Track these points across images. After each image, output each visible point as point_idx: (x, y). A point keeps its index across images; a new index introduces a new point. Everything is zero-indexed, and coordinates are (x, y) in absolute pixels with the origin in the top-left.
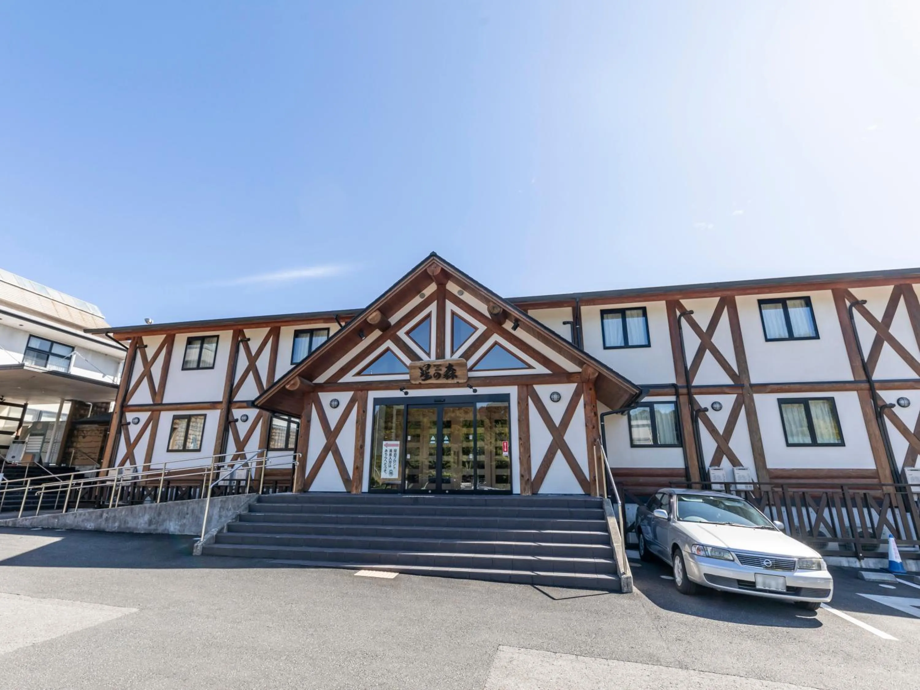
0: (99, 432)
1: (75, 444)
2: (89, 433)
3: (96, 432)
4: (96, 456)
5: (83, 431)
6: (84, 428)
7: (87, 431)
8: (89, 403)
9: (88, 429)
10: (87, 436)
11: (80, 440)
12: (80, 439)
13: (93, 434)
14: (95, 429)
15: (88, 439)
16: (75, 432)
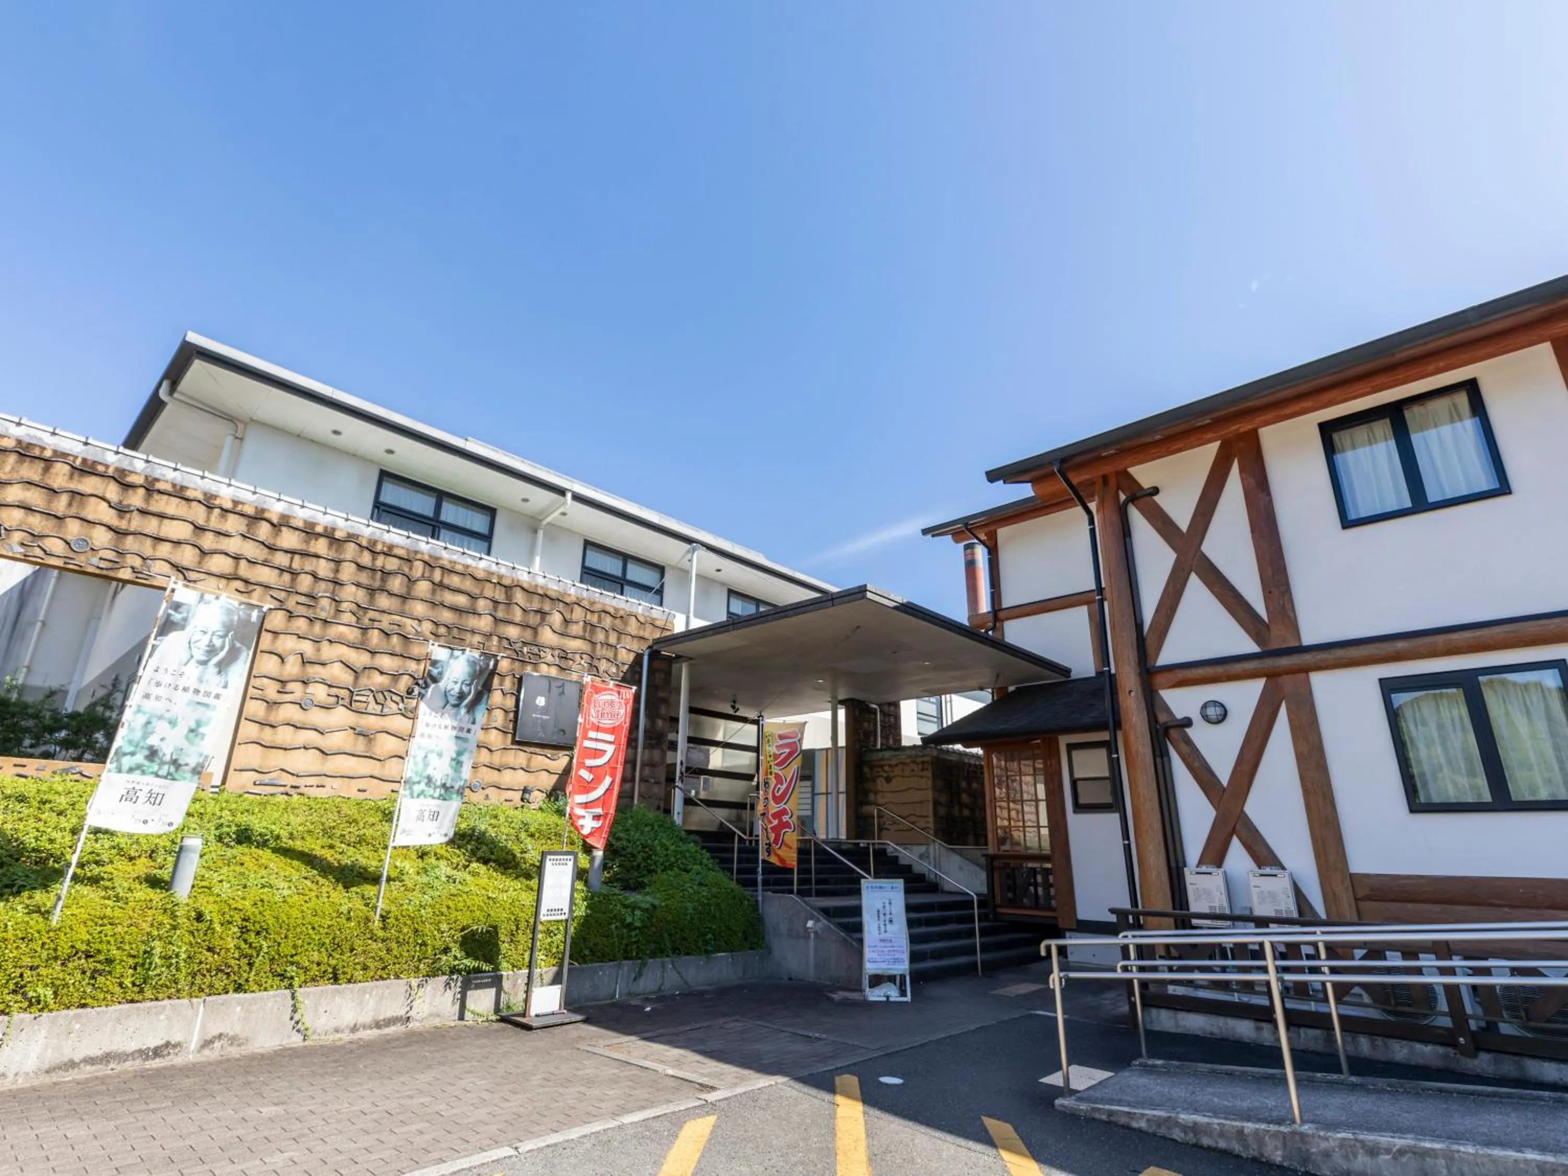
0: (920, 766)
1: (872, 797)
2: (897, 771)
3: (915, 767)
4: (928, 822)
5: (882, 766)
6: (882, 759)
7: (890, 766)
8: (874, 706)
9: (893, 762)
10: (894, 777)
11: (879, 788)
12: (881, 784)
13: (907, 771)
14: (908, 761)
15: (896, 784)
16: (866, 770)
